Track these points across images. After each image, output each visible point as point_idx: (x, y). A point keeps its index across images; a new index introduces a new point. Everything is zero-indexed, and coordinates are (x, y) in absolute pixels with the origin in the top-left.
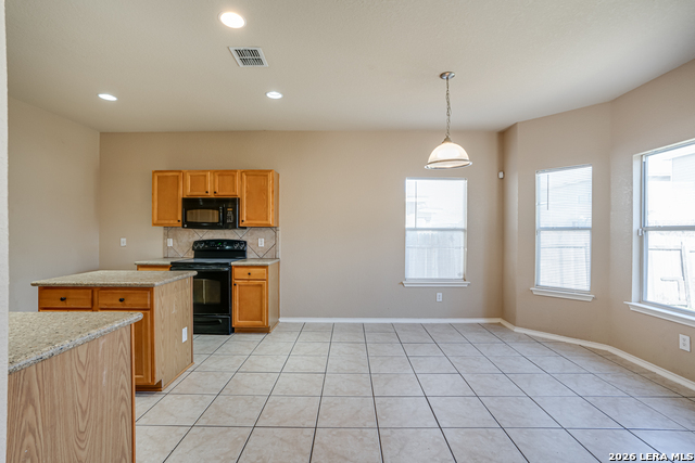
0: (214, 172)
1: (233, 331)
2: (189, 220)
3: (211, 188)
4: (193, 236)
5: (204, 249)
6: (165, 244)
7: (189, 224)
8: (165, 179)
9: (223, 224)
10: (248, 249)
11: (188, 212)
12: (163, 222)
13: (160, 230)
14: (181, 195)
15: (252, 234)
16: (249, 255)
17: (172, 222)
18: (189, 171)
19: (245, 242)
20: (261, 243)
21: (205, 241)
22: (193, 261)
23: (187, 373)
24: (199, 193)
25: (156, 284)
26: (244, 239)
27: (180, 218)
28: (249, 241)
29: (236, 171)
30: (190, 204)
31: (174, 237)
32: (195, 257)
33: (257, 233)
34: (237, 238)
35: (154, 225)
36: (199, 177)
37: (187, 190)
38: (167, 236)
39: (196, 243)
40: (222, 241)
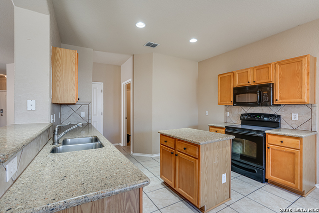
0: (253, 68)
1: (266, 181)
2: (237, 101)
3: (252, 79)
4: (241, 111)
5: (248, 119)
6: (226, 115)
7: (237, 104)
8: (224, 78)
9: (260, 103)
10: (282, 121)
11: (237, 96)
12: (223, 103)
13: (223, 107)
14: (232, 86)
15: (285, 110)
16: (282, 126)
17: (228, 102)
18: (237, 71)
19: (279, 116)
20: (295, 117)
21: (248, 114)
22: (240, 127)
23: (223, 206)
24: (244, 83)
25: (201, 143)
26: (278, 113)
27: (232, 100)
28: (283, 115)
29: (270, 64)
30: (238, 91)
31: (230, 111)
32: (242, 124)
33: (290, 109)
34: (272, 113)
35: (219, 104)
36: (243, 73)
37: (236, 83)
38: (226, 110)
39: (242, 115)
40: (260, 115)
